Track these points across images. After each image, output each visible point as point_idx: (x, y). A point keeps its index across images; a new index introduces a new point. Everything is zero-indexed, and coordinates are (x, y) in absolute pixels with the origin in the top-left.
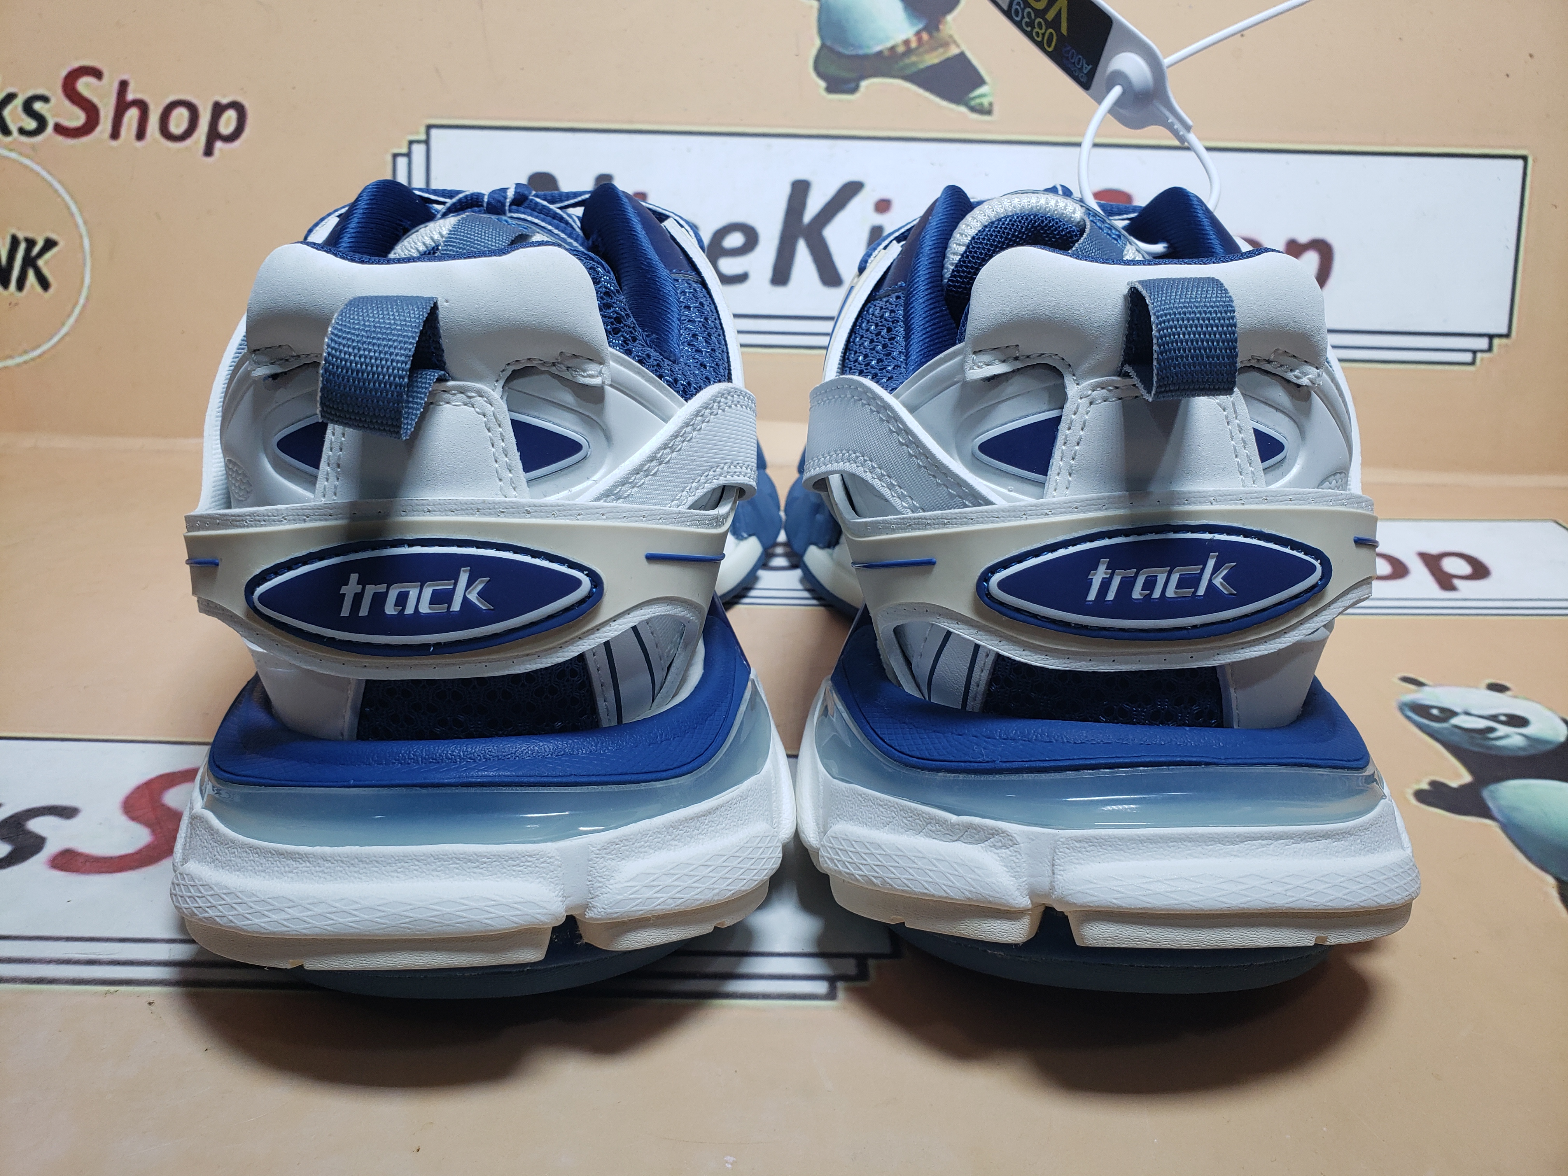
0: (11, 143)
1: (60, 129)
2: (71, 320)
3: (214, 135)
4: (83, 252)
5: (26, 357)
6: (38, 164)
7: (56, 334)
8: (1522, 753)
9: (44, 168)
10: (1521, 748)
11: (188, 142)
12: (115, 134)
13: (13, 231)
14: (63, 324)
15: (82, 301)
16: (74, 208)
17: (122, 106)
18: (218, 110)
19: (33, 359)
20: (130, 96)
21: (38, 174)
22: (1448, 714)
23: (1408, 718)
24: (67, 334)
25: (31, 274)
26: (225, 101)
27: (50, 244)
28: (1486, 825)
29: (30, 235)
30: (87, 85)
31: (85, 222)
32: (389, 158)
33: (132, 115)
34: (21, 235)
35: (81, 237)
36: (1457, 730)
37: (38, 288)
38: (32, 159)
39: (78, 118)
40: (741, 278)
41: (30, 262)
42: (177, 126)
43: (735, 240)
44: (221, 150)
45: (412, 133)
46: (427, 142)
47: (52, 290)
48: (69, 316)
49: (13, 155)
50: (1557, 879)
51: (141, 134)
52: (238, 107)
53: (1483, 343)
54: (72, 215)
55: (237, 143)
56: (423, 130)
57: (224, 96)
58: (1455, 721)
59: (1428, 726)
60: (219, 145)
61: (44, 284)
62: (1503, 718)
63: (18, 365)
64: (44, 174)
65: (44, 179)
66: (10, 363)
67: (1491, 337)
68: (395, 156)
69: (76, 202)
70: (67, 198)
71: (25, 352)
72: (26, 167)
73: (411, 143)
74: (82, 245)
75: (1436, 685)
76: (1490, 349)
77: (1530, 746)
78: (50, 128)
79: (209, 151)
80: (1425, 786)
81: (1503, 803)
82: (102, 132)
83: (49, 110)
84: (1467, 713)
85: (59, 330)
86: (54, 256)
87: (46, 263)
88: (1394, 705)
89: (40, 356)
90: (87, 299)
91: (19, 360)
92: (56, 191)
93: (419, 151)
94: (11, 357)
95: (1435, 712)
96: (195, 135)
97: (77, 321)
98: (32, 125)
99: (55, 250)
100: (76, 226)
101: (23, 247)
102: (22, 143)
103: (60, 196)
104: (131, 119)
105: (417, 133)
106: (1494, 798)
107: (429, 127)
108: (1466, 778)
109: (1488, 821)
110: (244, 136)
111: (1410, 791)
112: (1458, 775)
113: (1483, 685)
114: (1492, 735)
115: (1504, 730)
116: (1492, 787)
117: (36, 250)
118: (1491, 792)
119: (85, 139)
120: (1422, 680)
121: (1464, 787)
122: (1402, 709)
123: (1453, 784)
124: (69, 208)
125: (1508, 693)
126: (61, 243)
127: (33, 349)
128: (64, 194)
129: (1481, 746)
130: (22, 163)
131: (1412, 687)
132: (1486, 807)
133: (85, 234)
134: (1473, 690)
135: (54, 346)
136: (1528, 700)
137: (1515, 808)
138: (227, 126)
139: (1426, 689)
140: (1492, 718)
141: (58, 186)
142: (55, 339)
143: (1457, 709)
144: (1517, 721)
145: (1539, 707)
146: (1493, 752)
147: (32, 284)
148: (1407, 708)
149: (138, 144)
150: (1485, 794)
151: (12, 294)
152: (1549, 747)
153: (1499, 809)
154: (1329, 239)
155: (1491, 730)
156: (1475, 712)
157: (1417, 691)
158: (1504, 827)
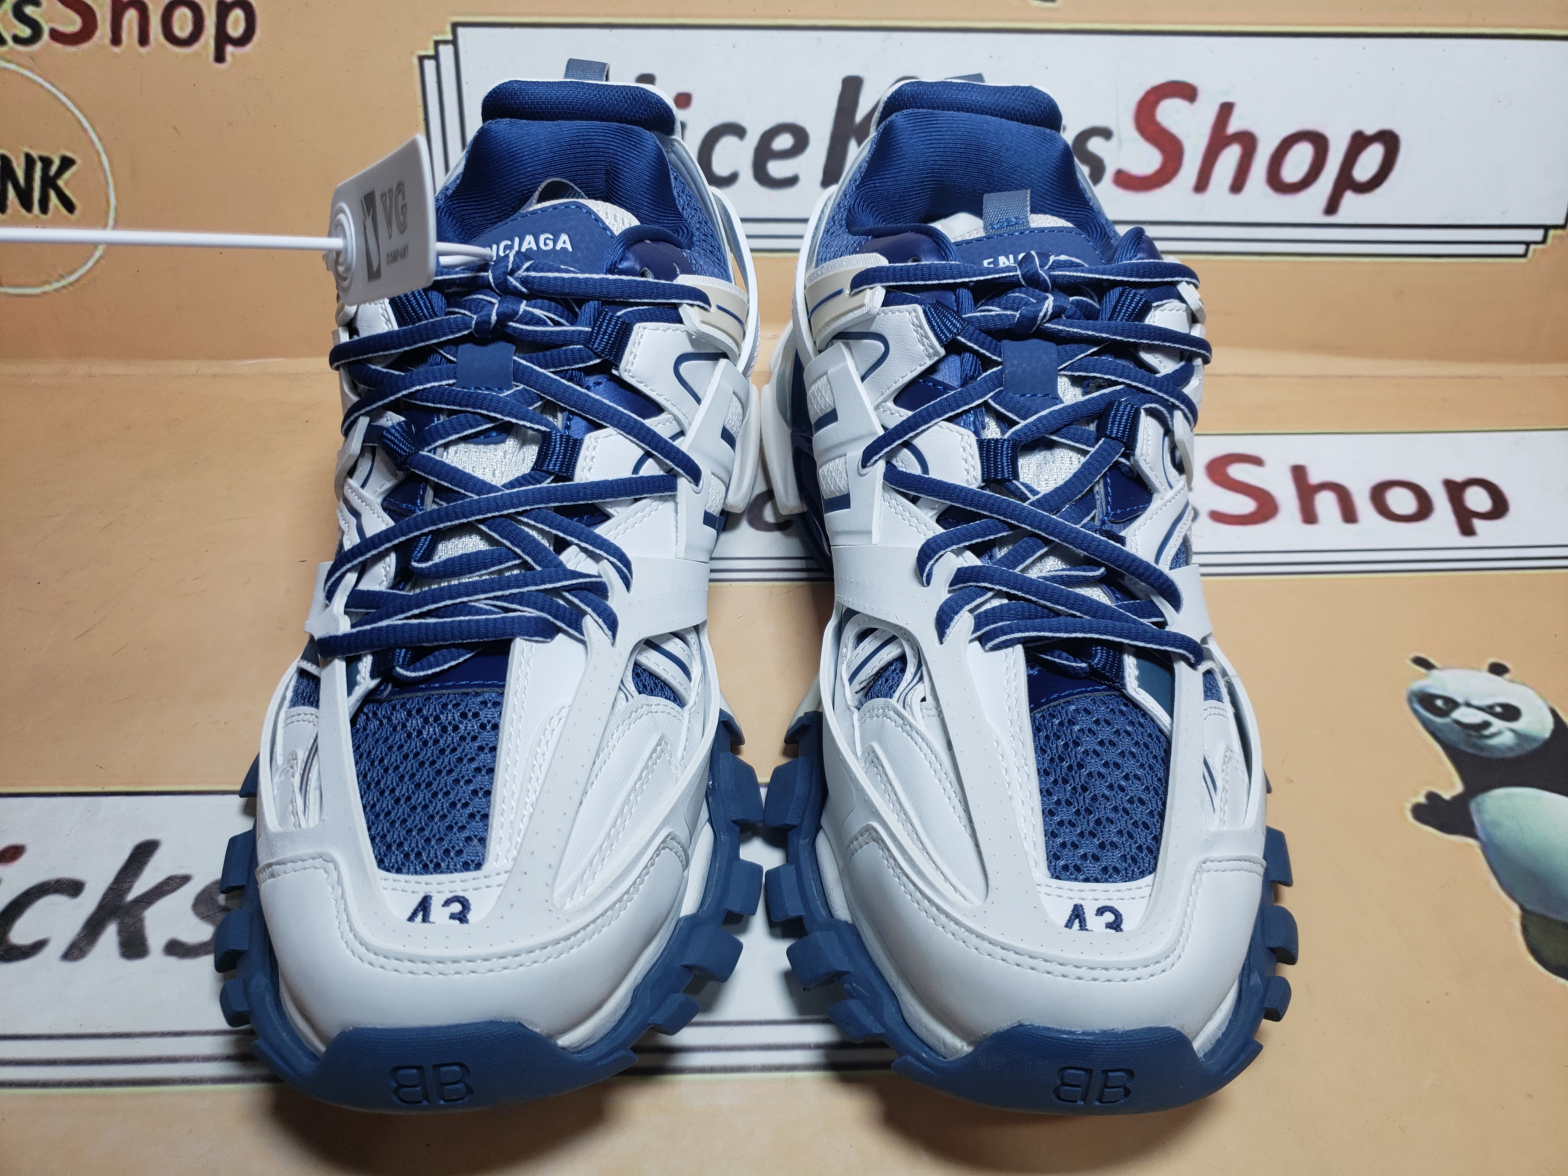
0: (7, 52)
1: (56, 35)
3: (222, 39)
4: (104, 171)
5: (63, 282)
6: (40, 75)
7: (89, 259)
8: (1510, 755)
9: (46, 79)
10: (1510, 749)
11: (196, 47)
12: (116, 40)
13: (27, 150)
15: (111, 223)
16: (86, 124)
17: (119, 7)
18: (223, 9)
19: (71, 284)
21: (42, 86)
22: (1452, 704)
23: (1415, 712)
24: (101, 257)
25: (53, 195)
27: (67, 163)
28: (1469, 845)
29: (45, 154)
31: (100, 139)
32: (416, 61)
33: (131, 16)
34: (35, 154)
35: (99, 155)
36: (1456, 727)
37: (63, 211)
38: (32, 71)
39: (74, 23)
40: (792, 181)
41: (49, 182)
42: (182, 29)
43: (784, 142)
44: (233, 55)
45: (437, 33)
46: (454, 42)
47: (77, 211)
49: (12, 67)
50: (1522, 908)
51: (144, 39)
52: (243, 4)
53: (1538, 235)
54: (85, 130)
55: (249, 47)
56: (448, 28)
58: (1457, 714)
59: (1431, 721)
60: (230, 49)
61: (69, 206)
62: (1498, 709)
63: (56, 290)
64: (47, 85)
66: (47, 288)
67: (1546, 228)
68: (421, 59)
69: (86, 116)
70: (77, 112)
71: (62, 277)
72: (28, 79)
73: (437, 43)
74: (101, 163)
75: (1445, 668)
76: (1544, 241)
77: (1519, 745)
78: (46, 35)
79: (220, 57)
80: (1422, 799)
81: (1487, 817)
82: (101, 38)
83: (41, 15)
84: (1468, 705)
85: (93, 255)
86: (74, 174)
87: (66, 183)
88: (1404, 695)
89: (77, 281)
90: (116, 220)
91: (57, 285)
92: (64, 104)
93: (446, 52)
94: (49, 283)
95: (1439, 703)
96: (202, 40)
98: (25, 32)
99: (73, 169)
100: (92, 141)
101: (39, 166)
102: (19, 53)
103: (68, 109)
104: (130, 21)
105: (444, 33)
106: (1479, 812)
107: (455, 26)
108: (1458, 788)
109: (1471, 841)
110: (256, 38)
111: (1408, 806)
112: (1452, 785)
113: (1486, 666)
114: (1487, 732)
115: (1498, 724)
116: (1480, 798)
117: (54, 169)
118: (1479, 804)
119: (85, 46)
120: (1432, 661)
121: (1456, 799)
122: (1410, 701)
123: (1447, 796)
124: (80, 123)
125: (1507, 676)
126: (79, 162)
127: (70, 273)
128: (73, 108)
129: (1475, 746)
130: (22, 75)
131: (1422, 670)
132: (1472, 824)
133: (101, 150)
134: (1476, 673)
135: (89, 271)
136: (1524, 684)
137: (1496, 824)
138: (235, 28)
139: (1434, 672)
140: (1489, 709)
141: (64, 99)
142: (90, 263)
143: (1460, 699)
144: (1510, 713)
145: (1531, 693)
146: (1484, 754)
147: (56, 207)
148: (1414, 699)
149: (143, 50)
150: (1473, 806)
151: (37, 216)
152: (1535, 745)
153: (1483, 826)
154: (1398, 131)
155: (1486, 725)
156: (1474, 702)
157: (1427, 675)
158: (1485, 848)
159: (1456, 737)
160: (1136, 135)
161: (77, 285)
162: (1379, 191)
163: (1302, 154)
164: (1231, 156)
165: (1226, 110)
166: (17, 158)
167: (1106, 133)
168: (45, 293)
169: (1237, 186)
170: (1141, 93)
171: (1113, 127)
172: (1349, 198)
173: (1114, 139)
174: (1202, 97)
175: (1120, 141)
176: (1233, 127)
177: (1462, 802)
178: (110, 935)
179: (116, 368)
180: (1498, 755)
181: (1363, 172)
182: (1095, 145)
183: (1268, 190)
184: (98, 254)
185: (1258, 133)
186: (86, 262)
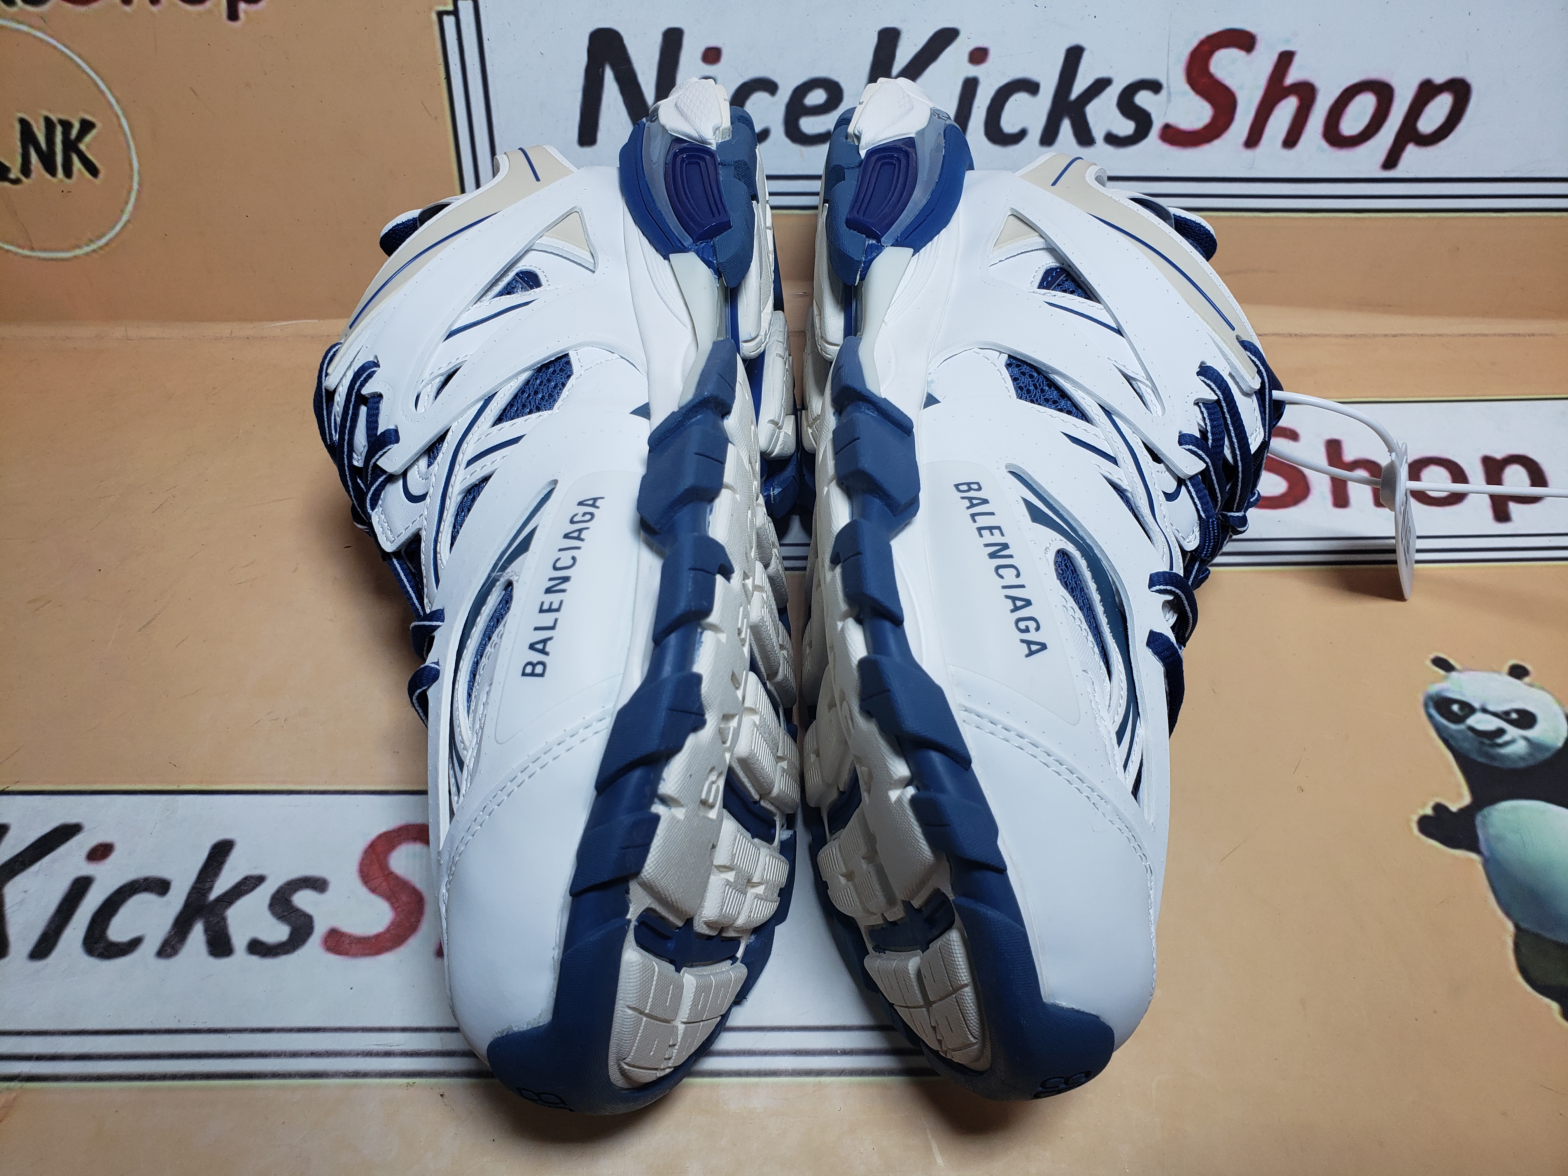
0: (16, 13)
2: (130, 207)
4: (125, 134)
5: (93, 246)
6: (52, 37)
7: (117, 223)
8: (1522, 765)
9: (58, 41)
10: (1522, 758)
11: (208, 4)
12: (127, 0)
13: (46, 113)
14: (122, 211)
15: (135, 186)
16: (103, 87)
19: (101, 248)
21: (55, 47)
22: (1468, 709)
23: (1430, 717)
24: (129, 221)
25: (75, 159)
27: (87, 126)
28: (1472, 860)
29: (64, 117)
32: (434, 17)
34: (54, 118)
35: (118, 117)
36: (1470, 734)
37: (87, 175)
38: (43, 31)
40: (824, 138)
41: (71, 146)
43: (817, 97)
44: (246, 12)
47: (101, 176)
48: (127, 203)
49: (24, 28)
54: (102, 92)
55: (262, 4)
58: (1472, 721)
59: (1446, 727)
60: (242, 6)
61: (93, 170)
62: (1514, 716)
63: (87, 254)
64: (60, 46)
65: (62, 52)
66: (78, 252)
68: (440, 15)
69: (102, 79)
70: (93, 74)
71: (91, 241)
72: (41, 40)
74: (121, 126)
75: (1465, 670)
77: (1531, 754)
79: (233, 15)
80: (1429, 811)
81: (1492, 831)
84: (1485, 711)
85: (120, 218)
86: (95, 138)
87: (88, 147)
88: (1421, 698)
89: (107, 244)
90: (140, 184)
91: (87, 249)
92: (79, 66)
93: (466, 9)
94: (79, 247)
95: (1455, 708)
97: (136, 207)
99: (94, 132)
100: (110, 104)
101: (59, 130)
102: (29, 12)
103: (84, 71)
106: (1484, 824)
108: (1466, 799)
109: (1473, 856)
111: (1415, 818)
112: (1460, 796)
113: (1506, 668)
114: (1500, 741)
115: (1512, 732)
116: (1486, 811)
117: (74, 132)
118: (1485, 817)
119: (96, 6)
120: (1452, 662)
121: (1462, 811)
122: (1426, 706)
123: (1454, 808)
124: (97, 85)
125: (1527, 679)
126: (99, 125)
127: (100, 237)
128: (88, 70)
129: (1487, 755)
130: (35, 37)
131: (1442, 672)
132: (1476, 838)
133: (120, 113)
134: (1496, 676)
135: (117, 235)
136: (1543, 689)
137: (1500, 838)
139: (1454, 674)
140: (1504, 716)
141: (79, 61)
142: (118, 228)
143: (1477, 705)
144: (1526, 719)
145: (1548, 697)
146: (1496, 764)
147: (80, 170)
148: (1431, 704)
149: (155, 9)
150: (1479, 819)
151: (61, 181)
152: (1547, 755)
153: (1487, 840)
154: (1470, 79)
155: (1501, 732)
156: (1491, 708)
157: (1446, 678)
158: (1486, 863)
159: (1468, 746)
160: (1187, 88)
161: (107, 249)
162: (1443, 144)
163: (1364, 106)
164: (1287, 108)
165: (1285, 59)
166: (37, 122)
167: (1155, 86)
168: (75, 257)
169: (1291, 140)
170: (1195, 43)
171: (1163, 81)
172: (1411, 151)
173: (1164, 92)
174: (1260, 46)
175: (1169, 93)
176: (1293, 77)
177: (1468, 814)
178: (197, 934)
179: (153, 331)
180: (1508, 765)
181: (1428, 123)
182: (1143, 99)
183: (1324, 144)
184: (125, 218)
185: (1318, 84)
186: (113, 227)
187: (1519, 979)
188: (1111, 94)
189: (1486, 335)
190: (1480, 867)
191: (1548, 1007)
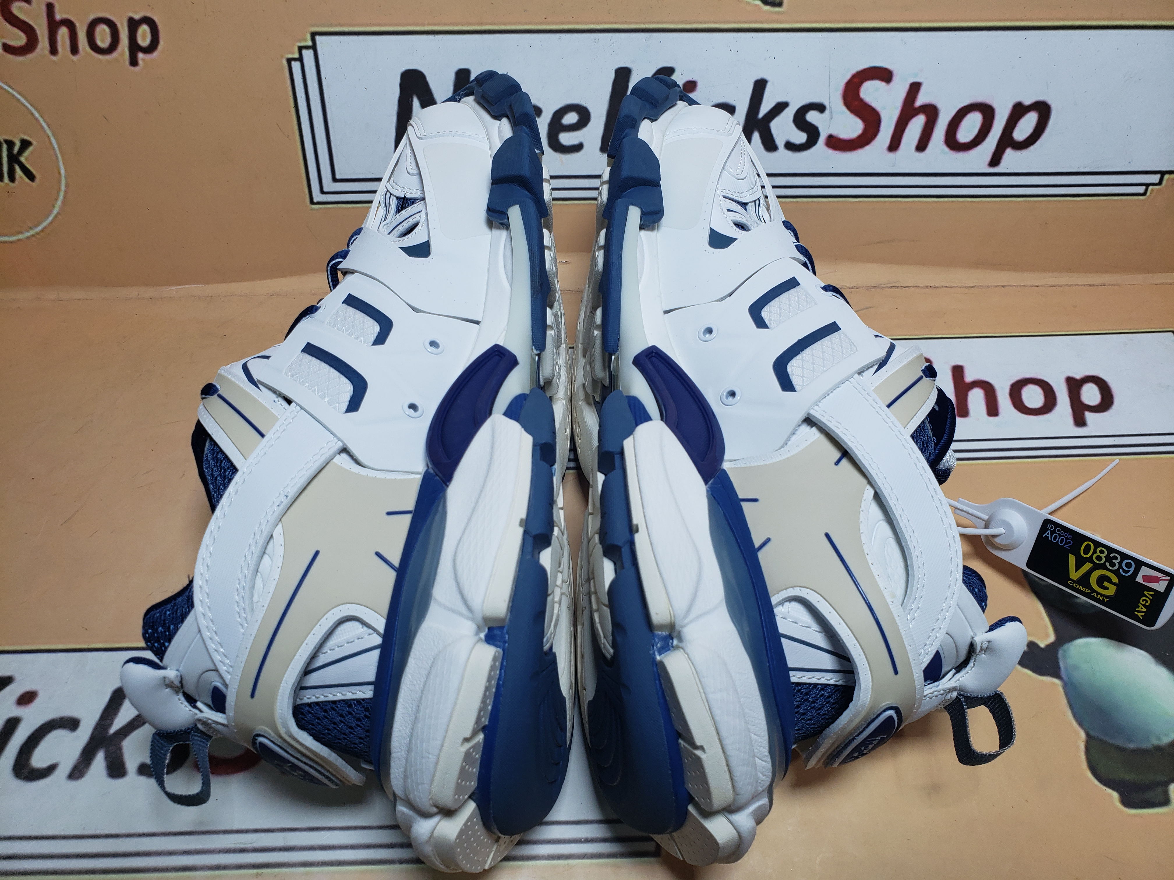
1: (7, 48)
2: (59, 203)
3: (134, 48)
4: (54, 149)
5: (32, 232)
7: (50, 214)
9: (4, 82)
11: (115, 54)
12: (54, 51)
14: (54, 206)
15: (63, 188)
16: (37, 115)
17: (53, 26)
18: (133, 25)
19: (38, 233)
20: (58, 17)
24: (58, 214)
25: (17, 168)
26: (137, 17)
27: (25, 144)
28: (1054, 684)
29: (8, 138)
30: (20, 8)
32: (285, 63)
33: (63, 32)
35: (49, 137)
37: (27, 180)
39: (20, 38)
40: (578, 148)
41: (14, 159)
42: (103, 41)
43: (571, 118)
44: (143, 60)
45: (300, 41)
46: (314, 48)
47: (37, 180)
48: (56, 200)
50: (1088, 734)
51: (74, 50)
52: (148, 21)
53: (1156, 178)
54: (37, 119)
55: (155, 54)
56: (309, 37)
57: (135, 12)
60: (141, 55)
61: (31, 176)
63: (28, 238)
64: (5, 86)
65: (6, 91)
66: (21, 236)
67: (1163, 173)
68: (289, 61)
69: (36, 109)
70: (29, 106)
71: (31, 228)
73: (300, 49)
74: (51, 143)
76: (1160, 183)
79: (134, 62)
81: (1070, 661)
82: (42, 49)
85: (51, 212)
86: (32, 153)
87: (27, 159)
89: (42, 231)
90: (67, 186)
91: (27, 234)
92: (19, 100)
93: (308, 55)
94: (21, 233)
96: (119, 49)
97: (63, 203)
99: (31, 149)
100: (42, 128)
101: (5, 147)
104: (63, 36)
105: (305, 40)
106: (1065, 657)
107: (313, 35)
108: (1052, 638)
109: (1056, 681)
110: (160, 47)
112: (1047, 636)
116: (1066, 647)
117: (16, 149)
118: (1065, 651)
119: (30, 56)
121: (1048, 646)
123: (1042, 645)
124: (32, 114)
126: (34, 143)
127: (36, 226)
128: (26, 104)
132: (1058, 667)
133: (50, 134)
135: (50, 224)
137: (1076, 667)
138: (144, 39)
141: (19, 96)
142: (51, 218)
147: (21, 177)
149: (75, 58)
150: (1060, 653)
151: (7, 184)
153: (1066, 669)
154: (1050, 101)
158: (1065, 686)
160: (844, 108)
161: (42, 234)
162: (1032, 148)
163: (973, 122)
164: (917, 123)
165: (915, 88)
167: (820, 108)
168: (19, 240)
169: (922, 146)
170: (848, 77)
171: (826, 104)
172: (1009, 154)
173: (827, 112)
174: (896, 79)
175: (831, 113)
176: (921, 100)
177: (1053, 648)
178: (100, 760)
179: (79, 294)
181: (1021, 133)
182: (812, 117)
183: (946, 149)
184: (55, 211)
185: (939, 106)
186: (47, 217)
187: (1089, 775)
188: (789, 114)
189: (1070, 286)
190: (1061, 689)
191: (1111, 796)
